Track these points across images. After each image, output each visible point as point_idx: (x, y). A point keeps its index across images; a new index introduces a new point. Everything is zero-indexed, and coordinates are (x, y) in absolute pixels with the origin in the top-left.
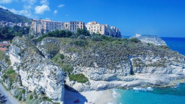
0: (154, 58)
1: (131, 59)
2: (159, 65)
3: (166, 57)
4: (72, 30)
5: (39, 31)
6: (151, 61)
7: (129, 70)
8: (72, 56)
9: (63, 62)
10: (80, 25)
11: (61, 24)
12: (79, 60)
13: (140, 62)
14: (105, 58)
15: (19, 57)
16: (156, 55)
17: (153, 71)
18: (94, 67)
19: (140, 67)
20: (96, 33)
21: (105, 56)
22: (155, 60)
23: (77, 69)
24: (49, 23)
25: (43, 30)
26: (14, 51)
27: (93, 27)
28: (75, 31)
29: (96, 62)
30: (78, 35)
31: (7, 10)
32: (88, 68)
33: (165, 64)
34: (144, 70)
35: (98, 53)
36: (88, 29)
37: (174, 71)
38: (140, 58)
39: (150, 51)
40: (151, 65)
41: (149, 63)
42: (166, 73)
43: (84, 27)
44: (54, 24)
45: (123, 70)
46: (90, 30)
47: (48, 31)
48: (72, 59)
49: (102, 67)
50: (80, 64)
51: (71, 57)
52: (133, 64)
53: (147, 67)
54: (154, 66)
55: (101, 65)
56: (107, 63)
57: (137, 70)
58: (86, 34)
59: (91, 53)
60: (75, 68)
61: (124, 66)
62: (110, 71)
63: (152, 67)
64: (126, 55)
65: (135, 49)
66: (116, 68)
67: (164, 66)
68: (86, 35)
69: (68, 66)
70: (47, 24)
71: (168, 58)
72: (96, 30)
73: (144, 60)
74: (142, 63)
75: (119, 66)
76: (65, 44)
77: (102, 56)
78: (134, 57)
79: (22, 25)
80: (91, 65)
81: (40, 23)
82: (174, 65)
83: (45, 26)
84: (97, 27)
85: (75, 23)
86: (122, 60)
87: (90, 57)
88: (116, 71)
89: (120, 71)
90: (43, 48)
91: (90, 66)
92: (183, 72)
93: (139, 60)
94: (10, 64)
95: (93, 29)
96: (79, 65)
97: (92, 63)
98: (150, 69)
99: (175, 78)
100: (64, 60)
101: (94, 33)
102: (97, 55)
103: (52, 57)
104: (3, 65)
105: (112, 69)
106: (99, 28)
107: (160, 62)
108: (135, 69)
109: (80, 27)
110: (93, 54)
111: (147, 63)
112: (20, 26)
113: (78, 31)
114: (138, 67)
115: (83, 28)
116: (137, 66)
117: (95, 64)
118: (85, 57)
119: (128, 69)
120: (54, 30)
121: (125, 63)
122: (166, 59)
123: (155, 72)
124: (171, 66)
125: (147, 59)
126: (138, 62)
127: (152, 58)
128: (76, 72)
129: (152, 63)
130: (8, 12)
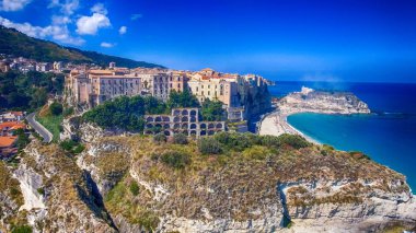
0: (335, 184)
1: (285, 190)
2: (346, 200)
3: (360, 181)
4: (158, 94)
5: (86, 98)
6: (328, 191)
7: (279, 219)
8: (156, 190)
9: (137, 202)
10: (175, 84)
11: (134, 81)
12: (171, 201)
13: (305, 195)
14: (227, 195)
15: (41, 196)
16: (339, 177)
17: (333, 212)
18: (204, 218)
19: (304, 206)
20: (211, 99)
21: (227, 192)
22: (336, 189)
23: (166, 221)
24: (106, 81)
25: (93, 97)
26: (30, 181)
27: (206, 86)
28: (165, 97)
29: (208, 206)
30: (172, 107)
31: (14, 30)
32: (191, 222)
33: (359, 196)
34: (313, 212)
35: (212, 186)
36: (194, 92)
37: (378, 209)
38: (304, 186)
39: (326, 169)
40: (328, 200)
41: (325, 195)
42: (360, 215)
43: (186, 86)
44: (118, 81)
45: (266, 222)
46: (199, 93)
47: (103, 98)
48: (156, 197)
49: (221, 216)
50: (174, 211)
51: (154, 193)
52: (288, 201)
53: (319, 204)
54: (334, 203)
55: (218, 212)
56: (232, 207)
57: (298, 213)
58: (190, 103)
59: (196, 186)
60: (162, 219)
61: (269, 211)
62: (239, 224)
63: (331, 204)
64: (273, 186)
65: (294, 167)
66: (251, 217)
67: (357, 201)
68: (188, 106)
69: (146, 214)
70: (102, 83)
71: (366, 182)
72: (212, 92)
73: (313, 190)
74: (309, 197)
75: (259, 212)
76: (141, 156)
77: (220, 191)
78: (290, 184)
79: (47, 68)
80: (197, 215)
81: (88, 81)
82: (378, 196)
83: (99, 87)
84: (213, 87)
85: (164, 79)
86: (264, 198)
87: (194, 195)
88: (250, 224)
89: (260, 222)
90: (92, 165)
91: (194, 217)
92: (399, 210)
93: (303, 191)
94: (21, 202)
95: (206, 90)
96: (170, 213)
97: (198, 211)
98: (327, 209)
99: (382, 227)
100: (137, 197)
101: (207, 100)
102: (209, 190)
103: (113, 187)
104: (6, 205)
105: (241, 221)
106: (219, 87)
107: (349, 192)
108: (292, 211)
109: (175, 87)
110: (201, 188)
111: (320, 195)
112: (43, 69)
113: (172, 96)
114: (300, 208)
115: (182, 89)
116: (297, 205)
117: (206, 212)
118: (184, 196)
119: (278, 216)
120: (118, 95)
121: (272, 204)
122: (360, 185)
123: (337, 214)
124: (374, 198)
125: (319, 185)
126: (299, 195)
127: (329, 183)
128: (164, 228)
129: (331, 194)
130: (15, 34)
